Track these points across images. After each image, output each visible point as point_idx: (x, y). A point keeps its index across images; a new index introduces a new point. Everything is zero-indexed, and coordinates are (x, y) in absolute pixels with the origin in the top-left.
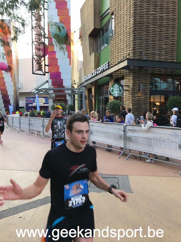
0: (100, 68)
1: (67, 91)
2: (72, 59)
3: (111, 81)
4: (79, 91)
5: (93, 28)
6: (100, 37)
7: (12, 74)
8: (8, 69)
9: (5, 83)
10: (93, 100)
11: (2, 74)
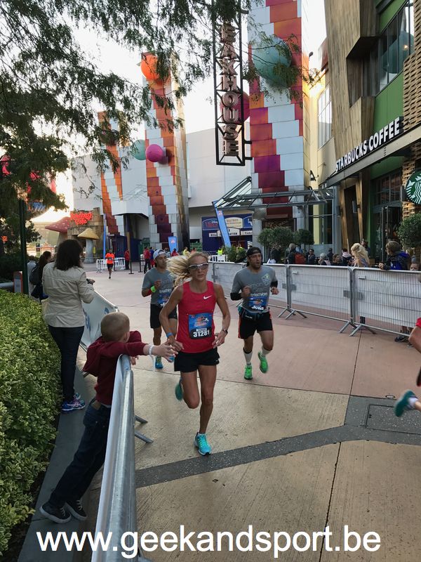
1: (294, 197)
2: (306, 119)
3: (407, 165)
4: (323, 195)
5: (359, 37)
7: (173, 168)
8: (166, 158)
9: (160, 189)
10: (360, 216)
11: (154, 169)
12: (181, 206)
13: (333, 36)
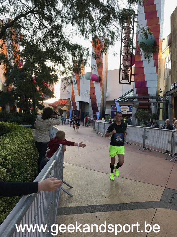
2: (159, 66)
4: (165, 99)
7: (101, 84)
8: (98, 80)
9: (95, 92)
11: (93, 84)
12: (103, 100)
13: (174, 32)
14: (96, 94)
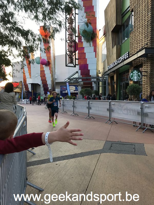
0: (121, 58)
1: (93, 79)
2: (98, 52)
3: (131, 68)
4: (103, 79)
5: (116, 25)
6: (121, 32)
8: (48, 64)
9: (45, 75)
10: (115, 86)
12: (53, 81)
13: (107, 24)
14: (46, 76)
